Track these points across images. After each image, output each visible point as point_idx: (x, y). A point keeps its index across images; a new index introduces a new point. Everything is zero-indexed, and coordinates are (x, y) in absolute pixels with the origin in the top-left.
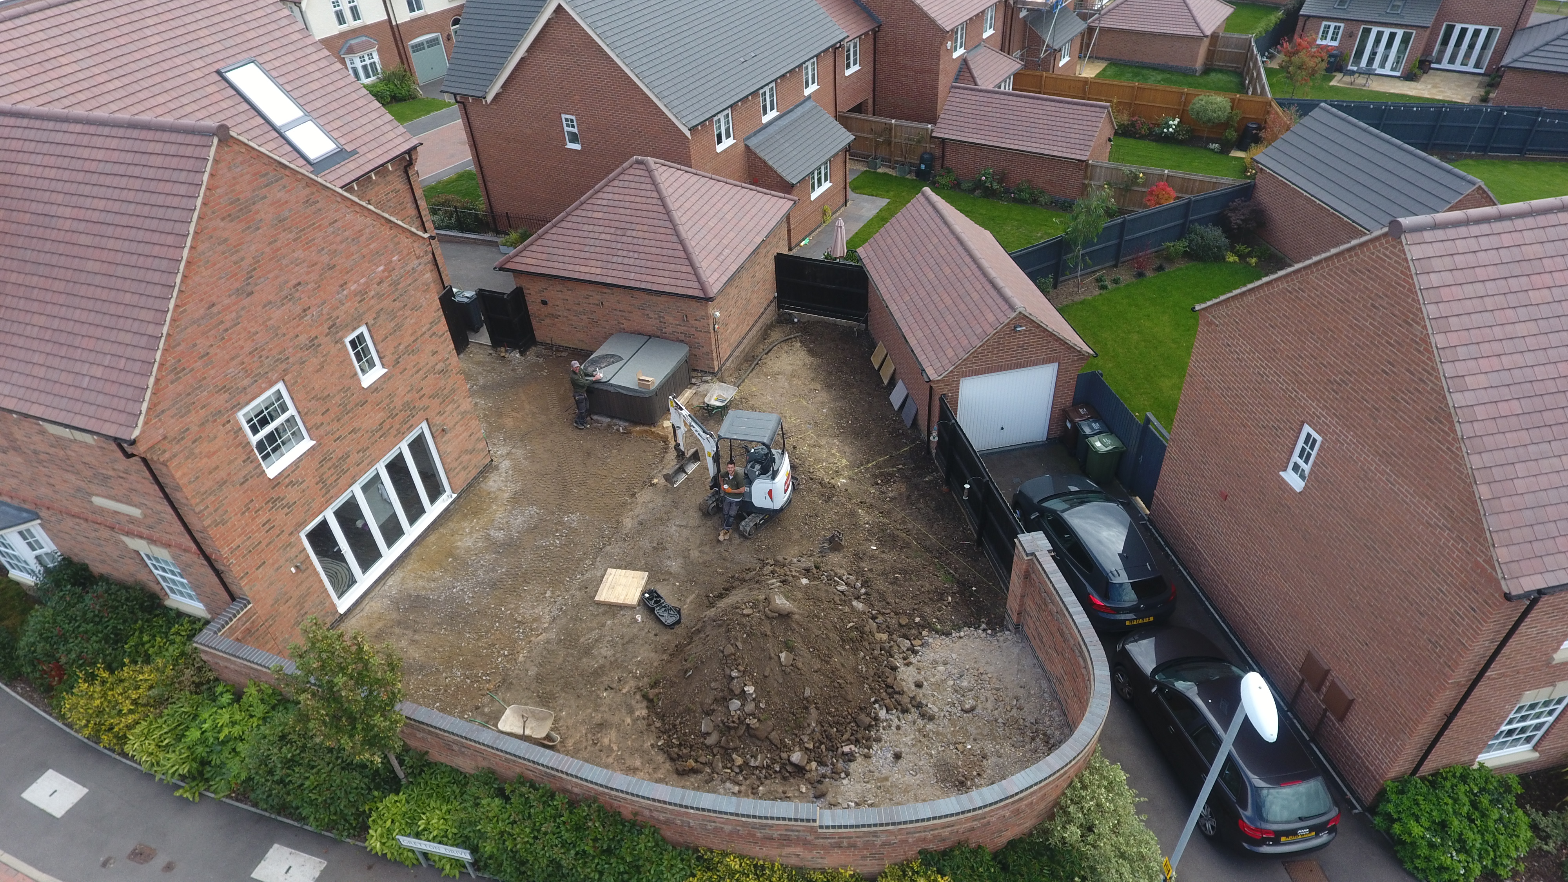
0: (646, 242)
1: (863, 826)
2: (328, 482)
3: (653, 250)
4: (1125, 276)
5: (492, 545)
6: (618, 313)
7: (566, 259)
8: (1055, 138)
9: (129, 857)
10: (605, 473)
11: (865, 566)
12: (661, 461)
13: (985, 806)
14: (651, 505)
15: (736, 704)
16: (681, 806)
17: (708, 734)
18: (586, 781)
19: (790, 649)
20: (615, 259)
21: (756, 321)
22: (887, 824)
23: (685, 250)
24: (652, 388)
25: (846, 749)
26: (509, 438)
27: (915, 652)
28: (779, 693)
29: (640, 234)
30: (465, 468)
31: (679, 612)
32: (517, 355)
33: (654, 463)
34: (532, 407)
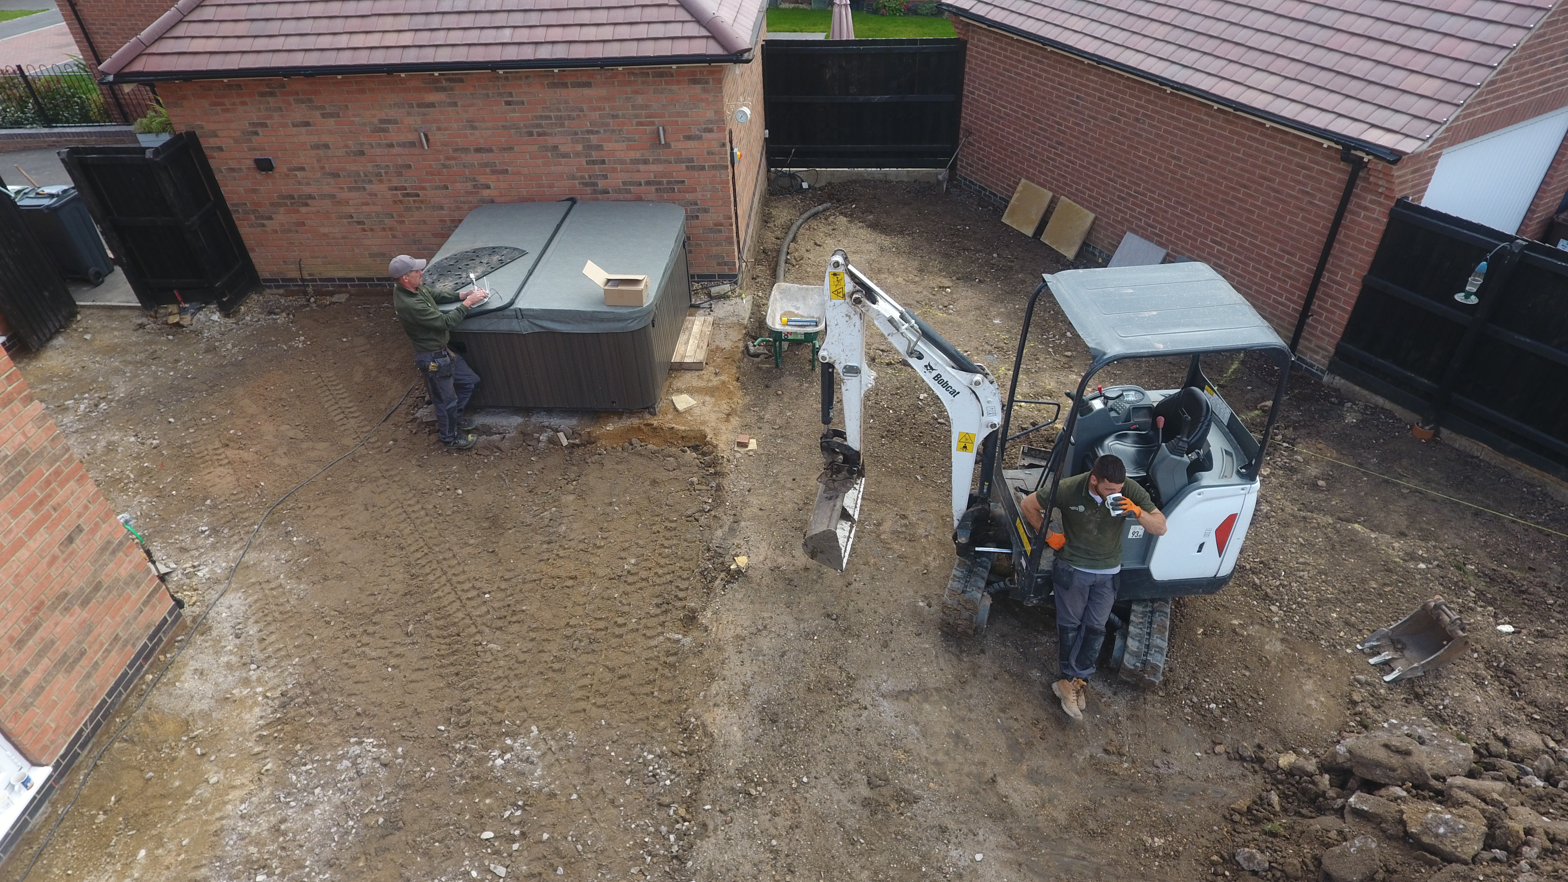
6: (474, 159)
21: (757, 179)
24: (646, 303)
32: (216, 317)
33: (703, 511)
34: (284, 428)
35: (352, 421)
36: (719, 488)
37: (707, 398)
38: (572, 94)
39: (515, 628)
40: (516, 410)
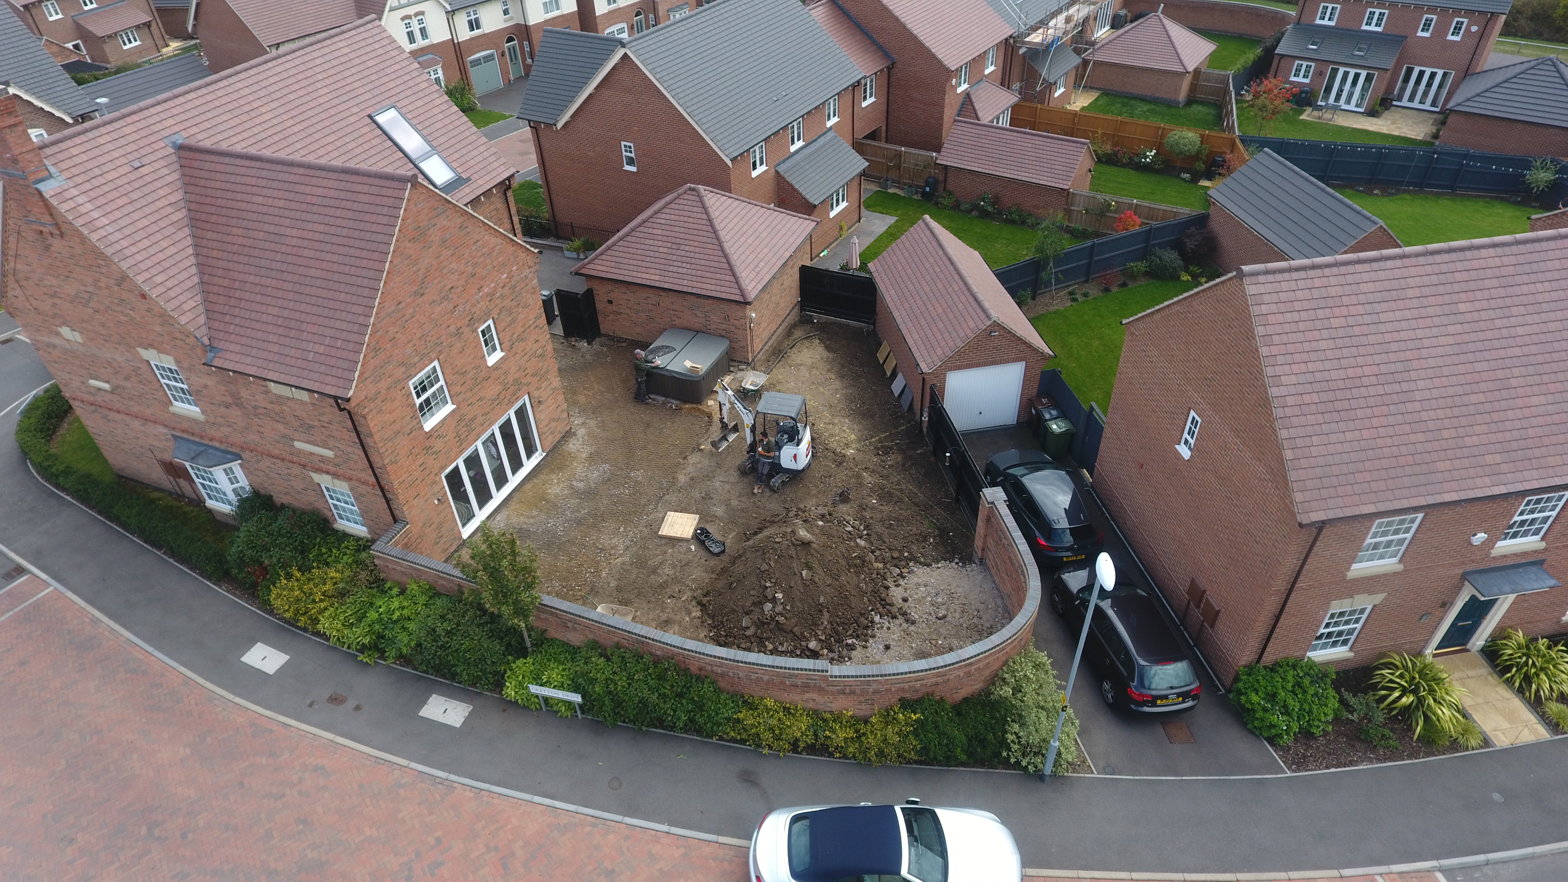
0: (697, 255)
1: (861, 676)
2: (462, 437)
3: (703, 262)
4: (1093, 290)
5: (575, 492)
6: (671, 312)
7: (631, 268)
8: (1042, 169)
9: (328, 701)
10: (662, 440)
11: (867, 514)
12: (707, 432)
13: (946, 666)
14: (699, 466)
15: (768, 606)
16: (734, 661)
17: (748, 628)
18: (667, 644)
19: (810, 568)
20: (671, 269)
21: (783, 321)
22: (877, 676)
23: (729, 262)
24: (700, 374)
25: (850, 641)
26: (583, 411)
27: (903, 577)
28: (801, 600)
29: (692, 249)
30: (552, 433)
31: (724, 544)
32: (586, 345)
33: (701, 434)
34: (601, 387)
35: (619, 389)
39: (645, 450)
40: (664, 396)
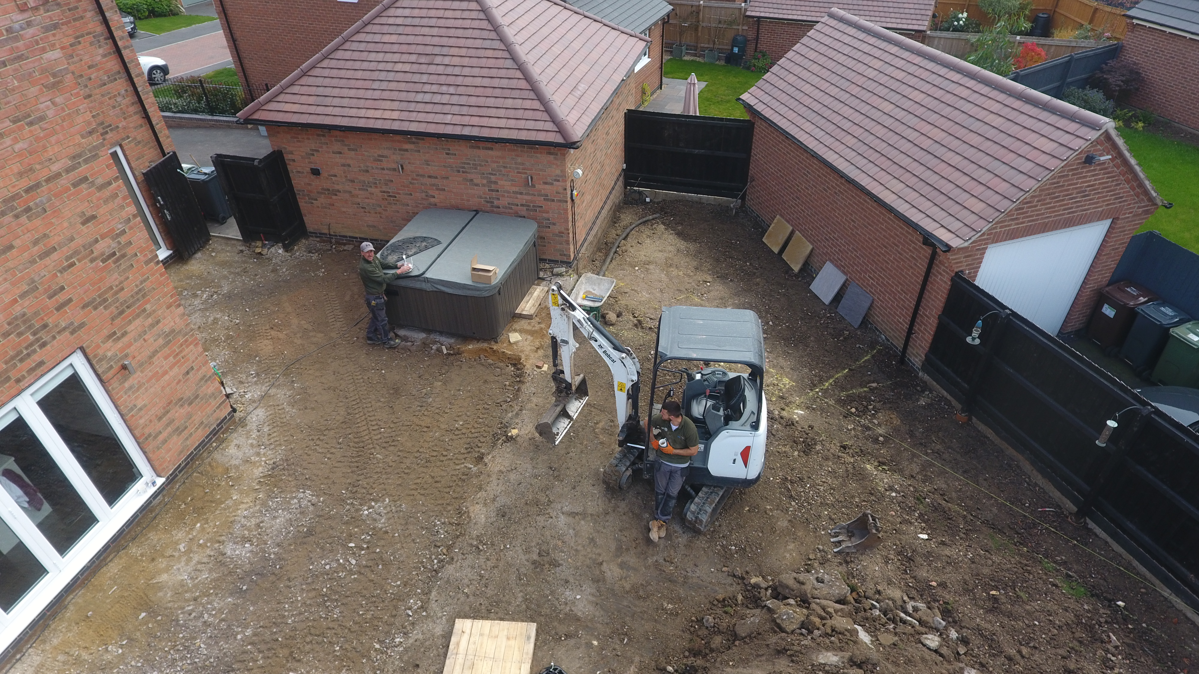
5: (227, 577)
6: (428, 181)
11: (929, 577)
14: (514, 477)
20: (419, 97)
21: (608, 197)
23: (527, 78)
24: (494, 282)
26: (265, 371)
30: (178, 431)
32: (280, 251)
33: (506, 401)
34: (303, 322)
35: (339, 323)
36: (519, 390)
37: (529, 337)
38: (482, 153)
39: (392, 448)
40: (424, 330)
